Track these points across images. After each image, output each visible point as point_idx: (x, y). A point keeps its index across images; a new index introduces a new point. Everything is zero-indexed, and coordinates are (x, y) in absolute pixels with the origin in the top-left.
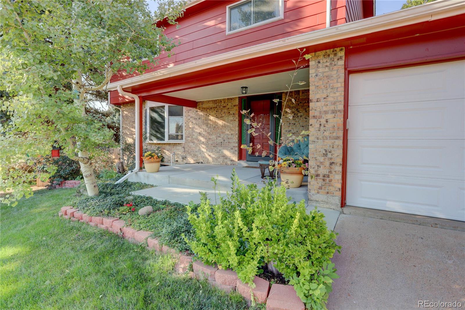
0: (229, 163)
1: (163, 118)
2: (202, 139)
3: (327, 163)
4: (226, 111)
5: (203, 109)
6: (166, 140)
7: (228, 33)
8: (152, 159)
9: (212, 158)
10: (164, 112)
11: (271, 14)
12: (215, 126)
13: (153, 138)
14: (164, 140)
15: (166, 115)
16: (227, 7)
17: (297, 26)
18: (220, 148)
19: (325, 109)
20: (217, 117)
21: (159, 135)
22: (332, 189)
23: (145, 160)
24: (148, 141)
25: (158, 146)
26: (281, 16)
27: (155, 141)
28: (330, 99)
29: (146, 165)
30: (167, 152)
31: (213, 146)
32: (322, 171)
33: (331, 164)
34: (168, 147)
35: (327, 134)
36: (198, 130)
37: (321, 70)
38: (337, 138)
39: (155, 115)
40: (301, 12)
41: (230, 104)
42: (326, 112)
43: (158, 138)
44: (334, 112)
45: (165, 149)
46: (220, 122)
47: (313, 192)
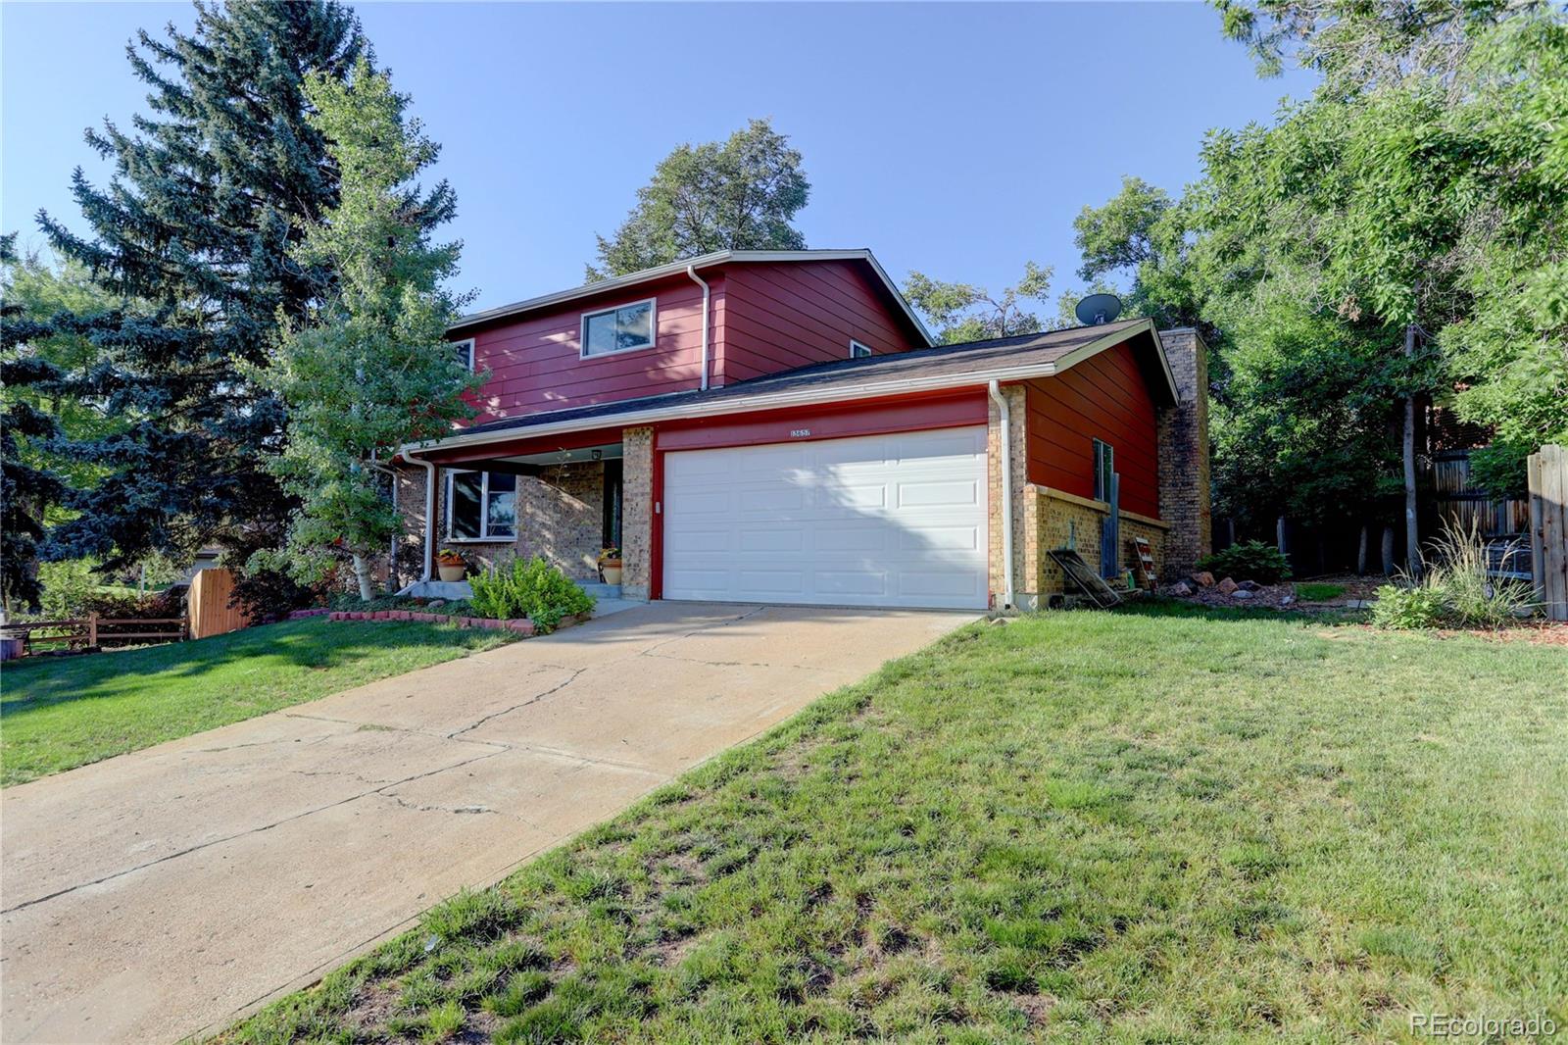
0: (589, 575)
1: (478, 494)
2: (548, 535)
3: (637, 551)
4: (585, 483)
5: (551, 480)
6: (483, 537)
7: (582, 358)
8: (451, 561)
9: (563, 568)
10: (480, 485)
11: (644, 340)
12: (569, 511)
13: (459, 533)
14: (479, 536)
15: (484, 489)
16: (583, 315)
17: (672, 361)
18: (576, 549)
19: (635, 491)
20: (572, 495)
21: (470, 528)
22: (641, 579)
23: (440, 561)
24: (449, 539)
25: (467, 548)
26: (652, 344)
27: (463, 539)
28: (640, 481)
29: (443, 571)
30: (485, 560)
31: (564, 547)
32: (634, 560)
33: (641, 551)
34: (487, 550)
35: (637, 518)
36: (541, 517)
37: (632, 448)
38: (645, 523)
39: (464, 490)
40: (676, 341)
41: (591, 472)
42: (636, 495)
43: (469, 534)
44: (643, 494)
45: (480, 554)
46: (578, 505)
47: (626, 584)
